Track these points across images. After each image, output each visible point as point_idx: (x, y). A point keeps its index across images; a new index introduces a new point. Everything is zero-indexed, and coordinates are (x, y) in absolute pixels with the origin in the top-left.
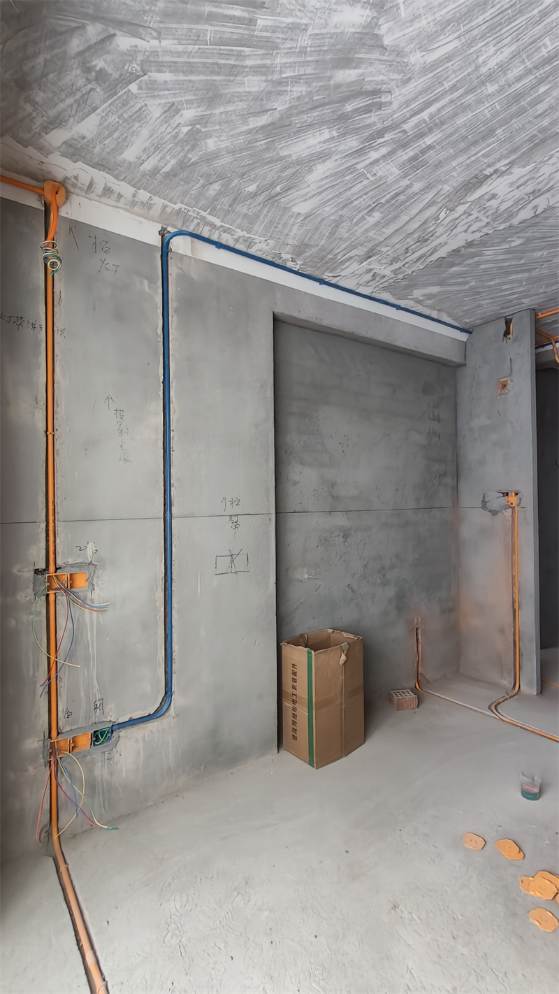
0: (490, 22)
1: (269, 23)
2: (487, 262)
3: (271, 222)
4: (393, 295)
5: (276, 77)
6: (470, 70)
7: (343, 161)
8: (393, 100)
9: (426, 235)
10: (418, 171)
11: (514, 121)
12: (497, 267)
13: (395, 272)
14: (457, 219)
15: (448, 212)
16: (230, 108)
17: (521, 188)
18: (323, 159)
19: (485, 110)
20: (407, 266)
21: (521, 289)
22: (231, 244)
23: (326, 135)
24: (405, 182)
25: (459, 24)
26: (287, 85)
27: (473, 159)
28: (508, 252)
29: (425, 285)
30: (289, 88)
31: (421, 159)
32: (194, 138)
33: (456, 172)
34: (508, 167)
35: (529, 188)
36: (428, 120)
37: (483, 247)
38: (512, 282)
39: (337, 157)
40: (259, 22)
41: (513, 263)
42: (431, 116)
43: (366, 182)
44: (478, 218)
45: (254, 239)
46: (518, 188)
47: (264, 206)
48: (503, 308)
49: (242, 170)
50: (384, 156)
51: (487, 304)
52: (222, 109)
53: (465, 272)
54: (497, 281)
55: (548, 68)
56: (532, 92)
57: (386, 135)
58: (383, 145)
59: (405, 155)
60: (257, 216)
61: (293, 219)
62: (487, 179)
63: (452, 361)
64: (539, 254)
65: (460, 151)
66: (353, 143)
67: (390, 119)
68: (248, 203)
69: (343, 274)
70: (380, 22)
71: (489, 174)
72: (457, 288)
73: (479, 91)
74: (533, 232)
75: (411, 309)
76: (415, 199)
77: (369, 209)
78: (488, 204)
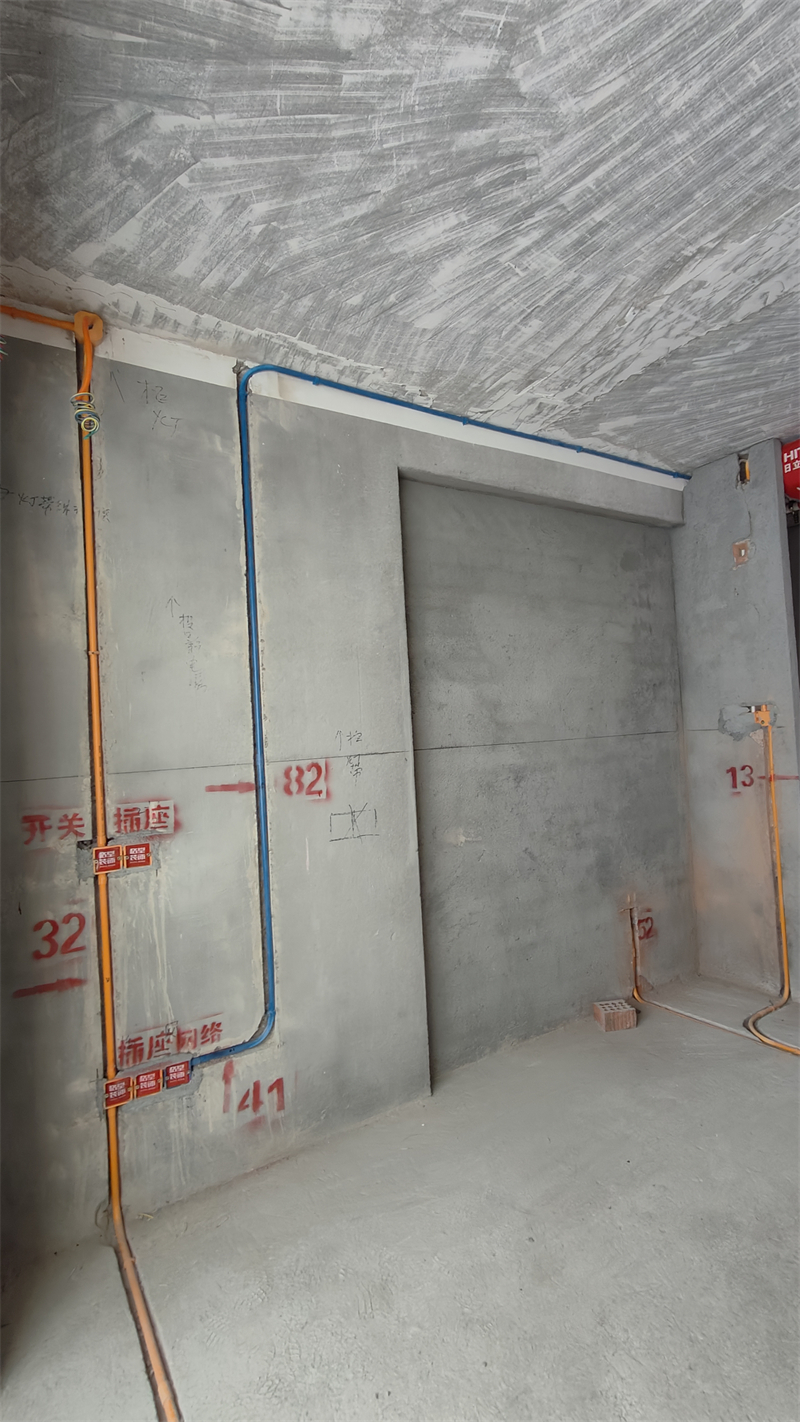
0: (669, 48)
1: (359, 79)
2: (702, 376)
3: (387, 345)
4: (571, 432)
5: (375, 149)
6: (646, 115)
7: (480, 253)
8: (541, 165)
9: (609, 346)
10: (587, 260)
11: (718, 178)
12: (717, 383)
13: (569, 399)
14: (651, 320)
15: (637, 312)
16: (317, 196)
17: (738, 271)
18: (451, 252)
19: (674, 167)
20: (585, 390)
21: (757, 411)
22: (334, 378)
23: (452, 220)
24: (571, 275)
25: (624, 55)
26: (392, 158)
27: (665, 235)
28: (733, 360)
29: (614, 416)
30: (394, 162)
31: (590, 242)
32: (270, 240)
33: (643, 255)
34: (717, 243)
35: (750, 271)
36: (594, 188)
37: (693, 357)
38: (741, 402)
39: (470, 249)
40: (347, 79)
41: (742, 376)
42: (599, 183)
43: (515, 280)
44: (681, 316)
45: (365, 369)
46: (735, 270)
47: (375, 323)
48: (733, 441)
49: (341, 277)
50: (537, 243)
51: (710, 436)
52: (305, 199)
53: (672, 394)
54: (719, 403)
55: (759, 102)
56: (740, 137)
57: (537, 214)
58: (533, 227)
59: (567, 238)
60: (367, 337)
61: (417, 338)
62: (689, 261)
63: (664, 521)
64: (779, 360)
65: (646, 227)
66: (490, 228)
67: (540, 192)
68: (352, 320)
69: (495, 407)
70: (512, 64)
71: (691, 254)
72: (662, 417)
73: (663, 142)
74: (766, 330)
75: (599, 450)
76: (586, 298)
77: (523, 316)
78: (695, 295)
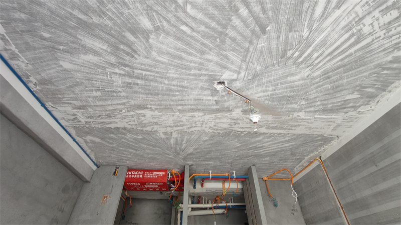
2: (126, 139)
5: (104, 9)
7: (103, 63)
8: (138, 59)
9: (112, 115)
12: (127, 143)
14: (128, 116)
15: (127, 111)
18: (96, 54)
19: (161, 86)
23: (105, 47)
24: (120, 89)
26: (106, 17)
27: (147, 99)
28: (135, 139)
29: (95, 136)
33: (139, 99)
34: (155, 109)
35: (155, 120)
37: (128, 132)
38: (128, 152)
41: (134, 145)
42: (145, 75)
44: (134, 120)
46: (153, 118)
50: (120, 74)
56: (175, 92)
57: (127, 68)
58: (123, 70)
59: (128, 80)
62: (147, 108)
64: (144, 146)
67: (132, 64)
72: (107, 144)
74: (147, 137)
77: (98, 89)
78: (141, 117)
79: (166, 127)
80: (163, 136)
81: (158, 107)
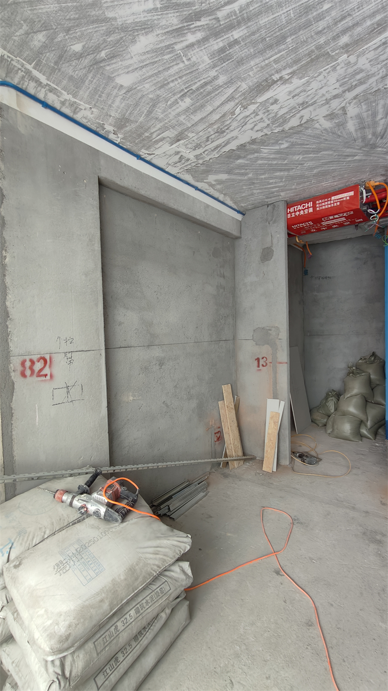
2: (263, 158)
3: (96, 90)
4: (194, 177)
7: (164, 37)
9: (224, 127)
10: (224, 64)
11: (301, 32)
12: (269, 164)
13: (197, 157)
14: (247, 117)
15: (242, 109)
17: (295, 98)
18: (146, 30)
19: (282, 15)
20: (206, 153)
21: (281, 184)
22: (57, 106)
23: (150, 5)
24: (213, 73)
27: (267, 62)
28: (279, 152)
29: (217, 172)
31: (228, 52)
33: (252, 74)
34: (290, 76)
35: (300, 100)
36: (238, 13)
37: (262, 146)
38: (276, 177)
39: (159, 32)
41: (280, 162)
42: (241, 10)
43: (181, 65)
44: (262, 119)
45: (80, 105)
46: (293, 97)
47: (89, 71)
48: (268, 198)
50: (199, 42)
53: (247, 165)
54: (266, 176)
56: (318, 7)
57: (202, 19)
58: (199, 28)
59: (216, 44)
60: (83, 81)
61: (116, 91)
62: (274, 84)
63: (232, 234)
64: (297, 157)
66: (173, 19)
68: (74, 64)
69: (156, 152)
71: (276, 80)
72: (239, 178)
74: (297, 139)
75: (206, 191)
76: (218, 91)
77: (182, 93)
78: (271, 107)
79: (328, 102)
80: (327, 124)
81: (295, 68)
